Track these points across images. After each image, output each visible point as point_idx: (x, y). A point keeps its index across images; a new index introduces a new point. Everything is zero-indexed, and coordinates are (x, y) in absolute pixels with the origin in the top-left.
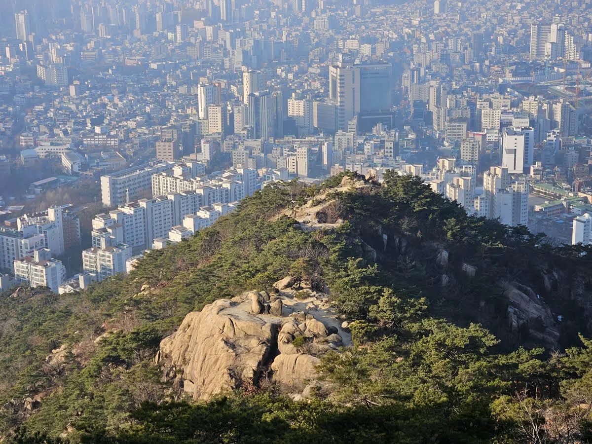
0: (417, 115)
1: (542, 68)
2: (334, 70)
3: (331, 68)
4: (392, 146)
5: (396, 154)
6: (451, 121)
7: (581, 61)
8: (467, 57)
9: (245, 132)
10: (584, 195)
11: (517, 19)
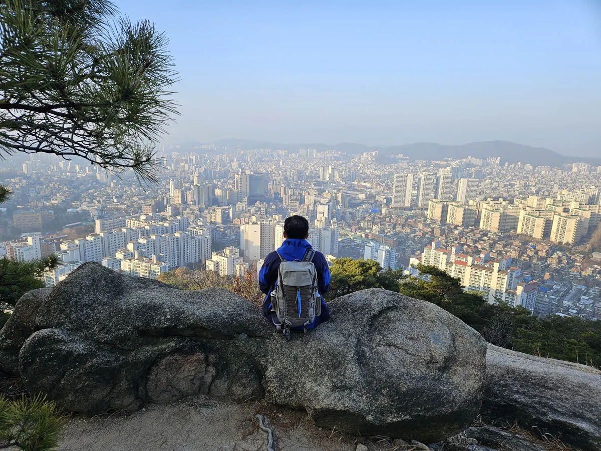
0: (276, 198)
1: (326, 183)
2: (237, 176)
3: (236, 175)
4: (264, 209)
5: (266, 214)
6: (292, 200)
7: (341, 181)
8: (295, 179)
9: (192, 202)
10: (360, 234)
11: (312, 168)
